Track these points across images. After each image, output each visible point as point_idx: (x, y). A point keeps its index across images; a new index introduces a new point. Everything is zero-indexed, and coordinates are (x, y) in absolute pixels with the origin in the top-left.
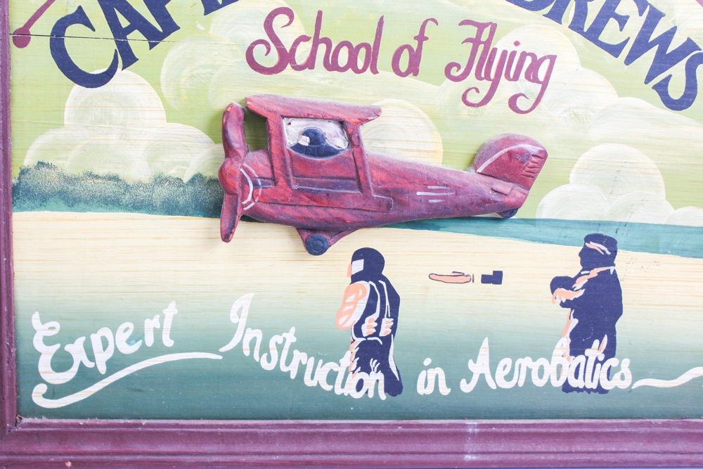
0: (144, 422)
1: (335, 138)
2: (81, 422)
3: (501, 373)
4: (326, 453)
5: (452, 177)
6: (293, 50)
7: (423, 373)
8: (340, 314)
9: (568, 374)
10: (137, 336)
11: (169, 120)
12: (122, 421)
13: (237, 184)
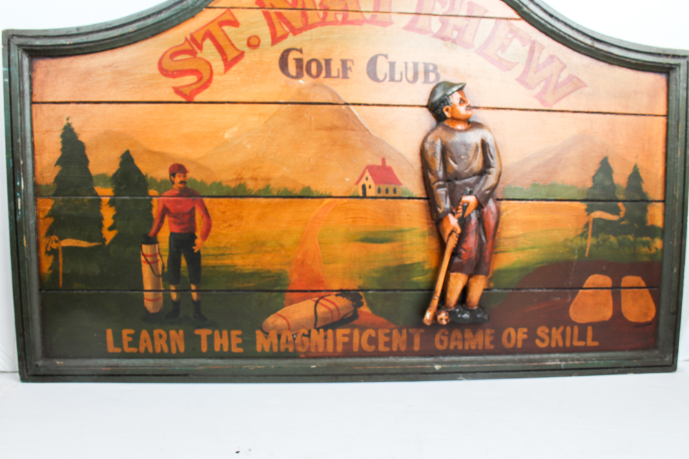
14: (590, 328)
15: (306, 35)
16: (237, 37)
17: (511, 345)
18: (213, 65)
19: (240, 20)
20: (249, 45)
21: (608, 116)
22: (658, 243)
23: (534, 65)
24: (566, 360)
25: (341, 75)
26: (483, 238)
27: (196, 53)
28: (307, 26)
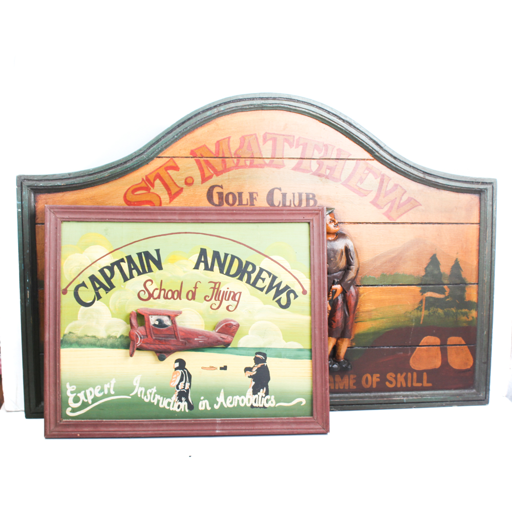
0: (104, 420)
1: (167, 321)
2: (83, 420)
3: (228, 401)
4: (166, 431)
5: (207, 333)
6: (153, 293)
7: (201, 402)
8: (171, 382)
9: (252, 402)
10: (102, 390)
11: (113, 317)
12: (97, 420)
13: (135, 338)
14: (425, 374)
15: (225, 176)
16: (177, 177)
17: (368, 386)
18: (161, 197)
19: (179, 166)
20: (186, 183)
21: (436, 225)
22: (474, 313)
23: (383, 192)
24: (407, 396)
25: (249, 204)
26: (347, 313)
27: (150, 189)
28: (226, 170)
